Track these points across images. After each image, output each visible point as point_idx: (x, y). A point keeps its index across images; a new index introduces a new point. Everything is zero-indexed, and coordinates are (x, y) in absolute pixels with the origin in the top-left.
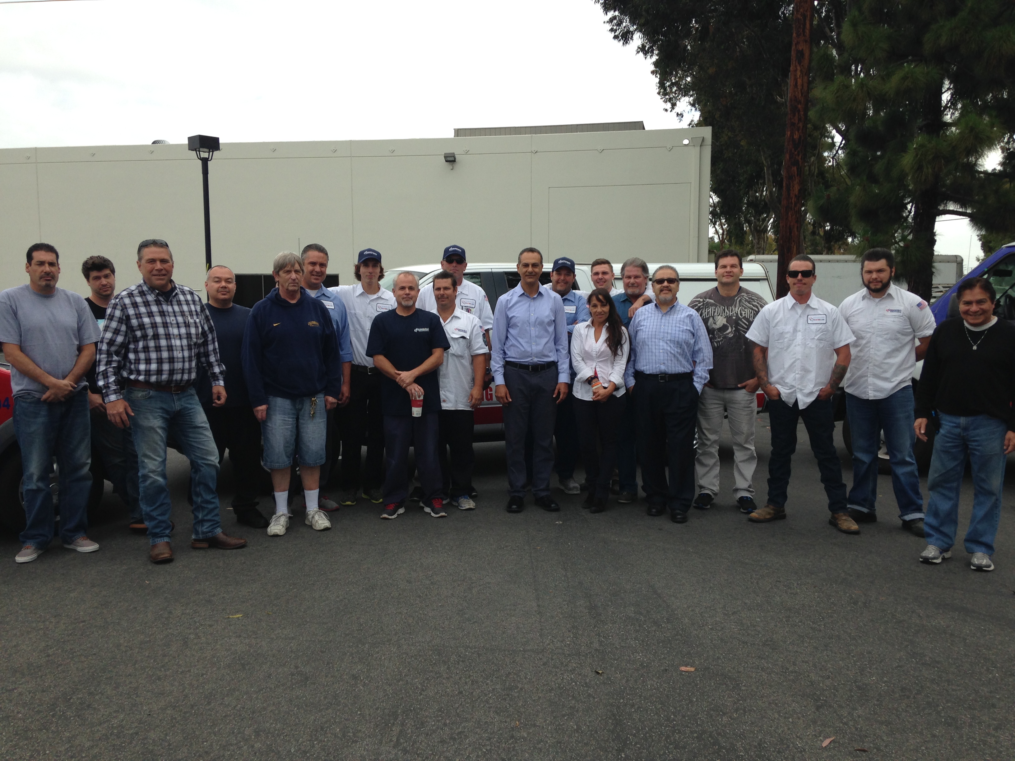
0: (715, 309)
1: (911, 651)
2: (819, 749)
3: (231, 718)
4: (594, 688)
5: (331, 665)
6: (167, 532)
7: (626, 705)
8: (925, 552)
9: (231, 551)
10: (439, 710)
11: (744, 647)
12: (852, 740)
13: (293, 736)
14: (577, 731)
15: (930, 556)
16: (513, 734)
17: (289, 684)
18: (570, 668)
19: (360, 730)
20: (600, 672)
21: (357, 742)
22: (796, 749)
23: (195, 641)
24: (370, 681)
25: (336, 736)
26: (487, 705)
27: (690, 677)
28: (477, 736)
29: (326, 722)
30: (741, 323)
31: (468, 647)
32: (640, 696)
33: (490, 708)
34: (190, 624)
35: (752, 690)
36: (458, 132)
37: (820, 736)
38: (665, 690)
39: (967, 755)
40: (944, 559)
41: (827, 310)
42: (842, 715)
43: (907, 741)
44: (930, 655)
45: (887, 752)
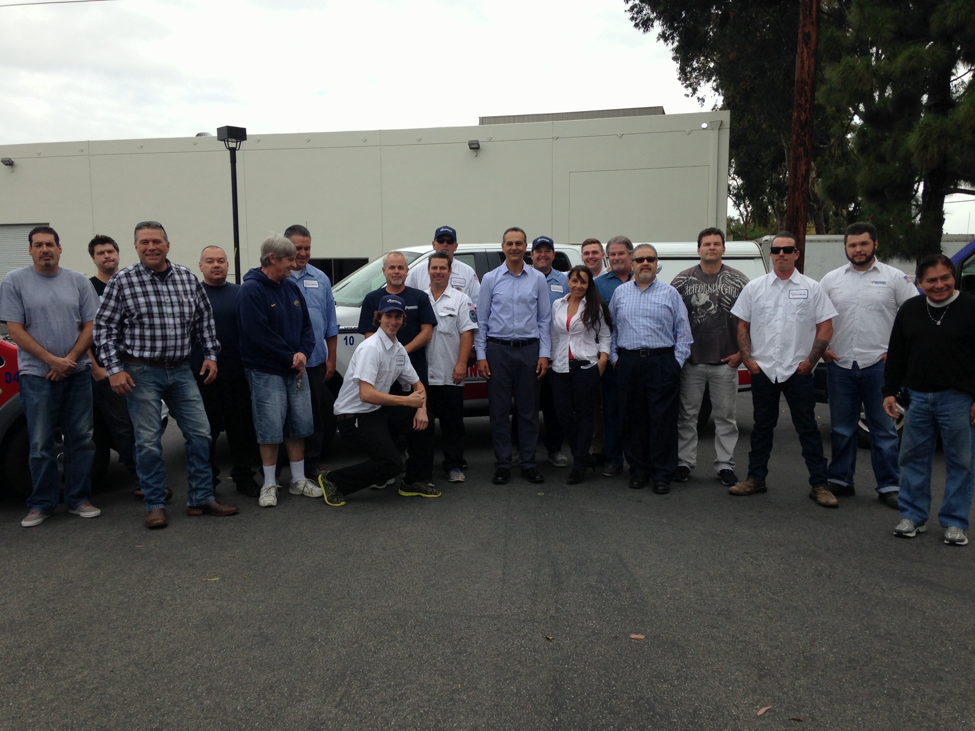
0: (698, 286)
1: (867, 622)
2: (753, 718)
3: (188, 676)
4: (541, 653)
5: (293, 627)
6: (162, 499)
7: (569, 670)
8: (899, 526)
9: (223, 517)
10: (387, 672)
11: (698, 616)
12: (789, 710)
13: (243, 693)
14: (516, 694)
15: (904, 529)
16: (453, 696)
17: (249, 645)
18: (522, 634)
19: (307, 690)
20: (551, 638)
21: (301, 701)
22: (730, 716)
23: (170, 603)
24: (326, 644)
25: (282, 694)
26: (434, 668)
27: (639, 644)
28: (418, 698)
29: (276, 682)
30: (724, 300)
31: (428, 612)
32: (585, 662)
33: (435, 671)
34: (169, 587)
35: (698, 659)
36: (483, 120)
37: (757, 705)
38: (611, 656)
39: (903, 727)
40: (918, 533)
41: (809, 286)
42: (783, 685)
43: (845, 711)
44: (885, 627)
45: (821, 722)
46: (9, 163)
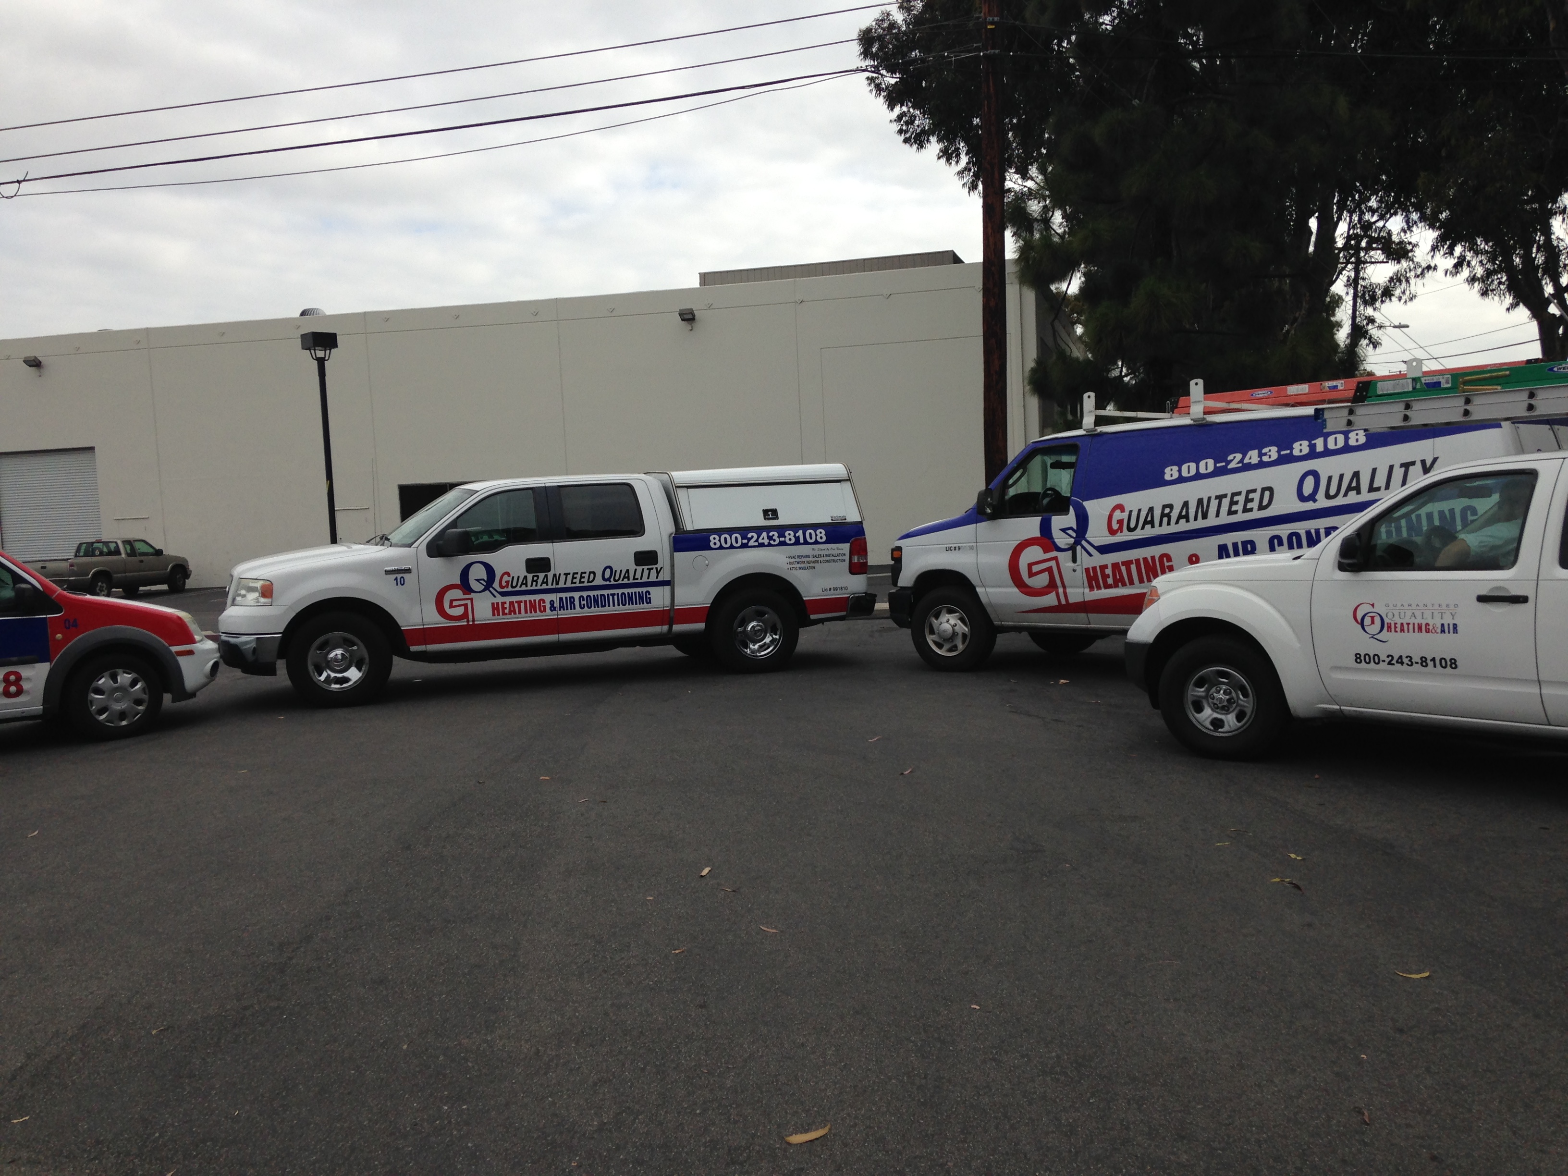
36: (705, 278)
46: (35, 364)
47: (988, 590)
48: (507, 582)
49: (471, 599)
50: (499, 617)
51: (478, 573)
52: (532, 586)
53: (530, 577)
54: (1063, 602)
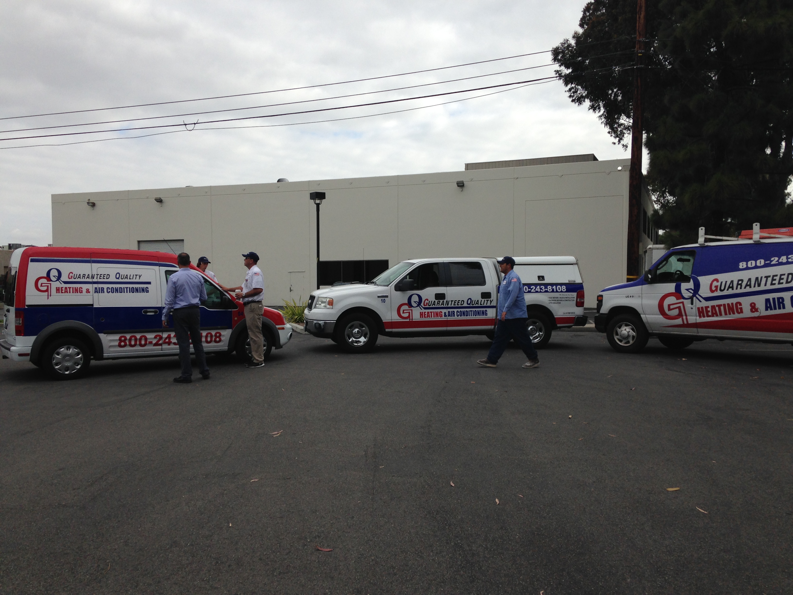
36: (468, 166)
46: (160, 201)
47: (647, 316)
48: (427, 303)
49: (412, 310)
50: (423, 318)
51: (415, 299)
52: (437, 305)
53: (436, 301)
54: (685, 322)
